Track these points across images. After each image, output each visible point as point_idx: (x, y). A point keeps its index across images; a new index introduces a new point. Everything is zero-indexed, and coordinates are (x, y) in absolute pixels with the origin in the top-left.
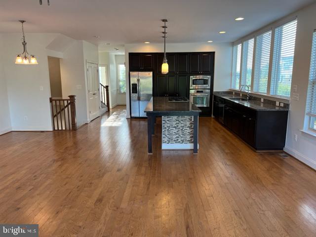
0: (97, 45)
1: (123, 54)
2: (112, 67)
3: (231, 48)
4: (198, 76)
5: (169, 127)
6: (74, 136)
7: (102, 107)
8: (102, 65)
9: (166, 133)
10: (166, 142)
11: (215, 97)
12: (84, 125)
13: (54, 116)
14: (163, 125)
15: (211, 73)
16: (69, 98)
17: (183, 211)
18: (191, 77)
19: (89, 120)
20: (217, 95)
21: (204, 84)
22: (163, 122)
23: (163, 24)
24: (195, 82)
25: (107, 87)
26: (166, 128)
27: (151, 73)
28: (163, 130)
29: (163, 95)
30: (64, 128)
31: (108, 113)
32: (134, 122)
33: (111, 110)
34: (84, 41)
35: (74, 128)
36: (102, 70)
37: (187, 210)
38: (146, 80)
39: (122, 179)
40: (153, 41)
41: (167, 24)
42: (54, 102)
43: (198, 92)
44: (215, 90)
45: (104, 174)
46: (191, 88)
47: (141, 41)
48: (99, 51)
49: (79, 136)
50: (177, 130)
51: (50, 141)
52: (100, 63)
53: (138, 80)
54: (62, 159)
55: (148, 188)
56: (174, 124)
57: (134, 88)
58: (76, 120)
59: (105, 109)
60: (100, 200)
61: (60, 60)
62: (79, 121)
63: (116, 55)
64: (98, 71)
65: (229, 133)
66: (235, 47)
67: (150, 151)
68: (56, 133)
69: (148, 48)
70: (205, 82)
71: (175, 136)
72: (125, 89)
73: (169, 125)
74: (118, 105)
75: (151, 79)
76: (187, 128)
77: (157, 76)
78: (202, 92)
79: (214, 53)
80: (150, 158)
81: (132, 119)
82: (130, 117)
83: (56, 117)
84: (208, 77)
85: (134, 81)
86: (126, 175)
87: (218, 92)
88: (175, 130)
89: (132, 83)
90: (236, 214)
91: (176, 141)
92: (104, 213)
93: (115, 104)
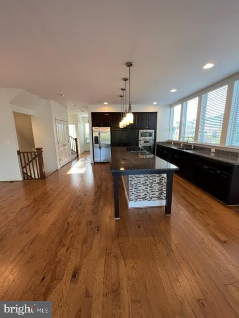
0: (66, 107)
1: (87, 115)
2: (80, 126)
3: (169, 109)
4: (145, 130)
5: (136, 184)
7: (72, 154)
9: (134, 190)
10: (133, 200)
11: (157, 145)
12: (55, 171)
13: (23, 168)
14: (130, 182)
15: (155, 128)
16: (36, 151)
18: (140, 131)
19: (59, 167)
20: (159, 144)
21: (150, 136)
22: (130, 179)
24: (142, 135)
25: (76, 139)
26: (133, 185)
27: (109, 128)
28: (130, 188)
29: (118, 145)
31: (77, 158)
32: (97, 166)
33: (79, 156)
34: (51, 101)
35: (43, 176)
38: (105, 134)
40: (111, 102)
42: (22, 154)
43: (145, 142)
44: (157, 141)
46: (140, 139)
47: (100, 102)
48: (68, 114)
50: (145, 187)
52: (69, 122)
53: (99, 134)
56: (142, 180)
57: (96, 140)
58: (43, 170)
59: (75, 155)
61: (32, 117)
63: (83, 117)
64: (67, 127)
67: (117, 216)
70: (150, 135)
71: (143, 194)
72: (89, 141)
73: (136, 182)
74: (86, 152)
75: (109, 133)
76: (155, 185)
77: (115, 131)
78: (148, 142)
79: (157, 112)
81: (95, 164)
82: (93, 162)
84: (152, 131)
85: (95, 134)
87: (160, 142)
88: (143, 187)
89: (94, 136)
91: (144, 199)
93: (83, 151)
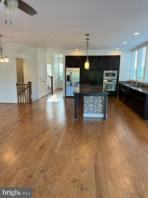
0: (46, 51)
1: (62, 57)
2: (56, 65)
3: (131, 53)
4: (109, 71)
6: (31, 107)
7: (48, 90)
8: (49, 64)
9: (87, 107)
10: (86, 112)
11: (119, 84)
12: (37, 100)
13: (19, 94)
14: (84, 102)
15: (118, 69)
16: (28, 83)
17: (94, 157)
18: (104, 71)
20: (121, 83)
21: (113, 76)
22: (84, 100)
23: (86, 37)
24: (107, 75)
25: (52, 77)
26: (86, 104)
27: (79, 69)
28: (84, 105)
29: (86, 83)
30: (24, 102)
31: (52, 93)
32: (67, 99)
33: (54, 92)
35: (30, 102)
36: (49, 67)
37: (96, 156)
38: (75, 73)
39: (57, 135)
40: (81, 48)
41: (89, 37)
43: (109, 81)
44: (120, 80)
45: (46, 131)
46: (104, 79)
47: (73, 48)
48: (47, 55)
49: (34, 107)
50: (93, 105)
51: (16, 109)
52: (47, 62)
53: (71, 73)
54: (22, 121)
55: (73, 141)
56: (91, 101)
57: (68, 78)
59: (50, 91)
60: (42, 147)
61: (23, 60)
62: (34, 98)
63: (58, 58)
64: (46, 67)
65: (128, 108)
66: (133, 52)
67: (76, 118)
68: (20, 104)
69: (77, 53)
70: (114, 75)
71: (92, 109)
72: (63, 79)
73: (88, 102)
74: (58, 89)
75: (79, 73)
76: (100, 104)
77: (83, 70)
78: (111, 81)
79: (120, 56)
80: (76, 122)
82: (65, 96)
83: (20, 95)
84: (116, 72)
85: (68, 73)
86: (60, 132)
88: (92, 105)
89: (67, 75)
90: (128, 161)
91: (93, 112)
92: (44, 155)
93: (57, 88)
